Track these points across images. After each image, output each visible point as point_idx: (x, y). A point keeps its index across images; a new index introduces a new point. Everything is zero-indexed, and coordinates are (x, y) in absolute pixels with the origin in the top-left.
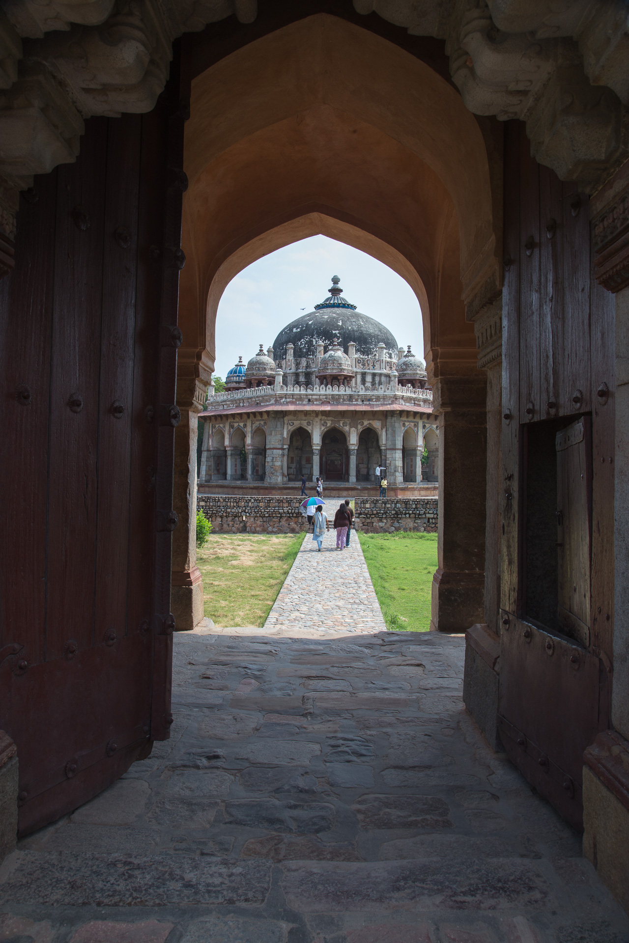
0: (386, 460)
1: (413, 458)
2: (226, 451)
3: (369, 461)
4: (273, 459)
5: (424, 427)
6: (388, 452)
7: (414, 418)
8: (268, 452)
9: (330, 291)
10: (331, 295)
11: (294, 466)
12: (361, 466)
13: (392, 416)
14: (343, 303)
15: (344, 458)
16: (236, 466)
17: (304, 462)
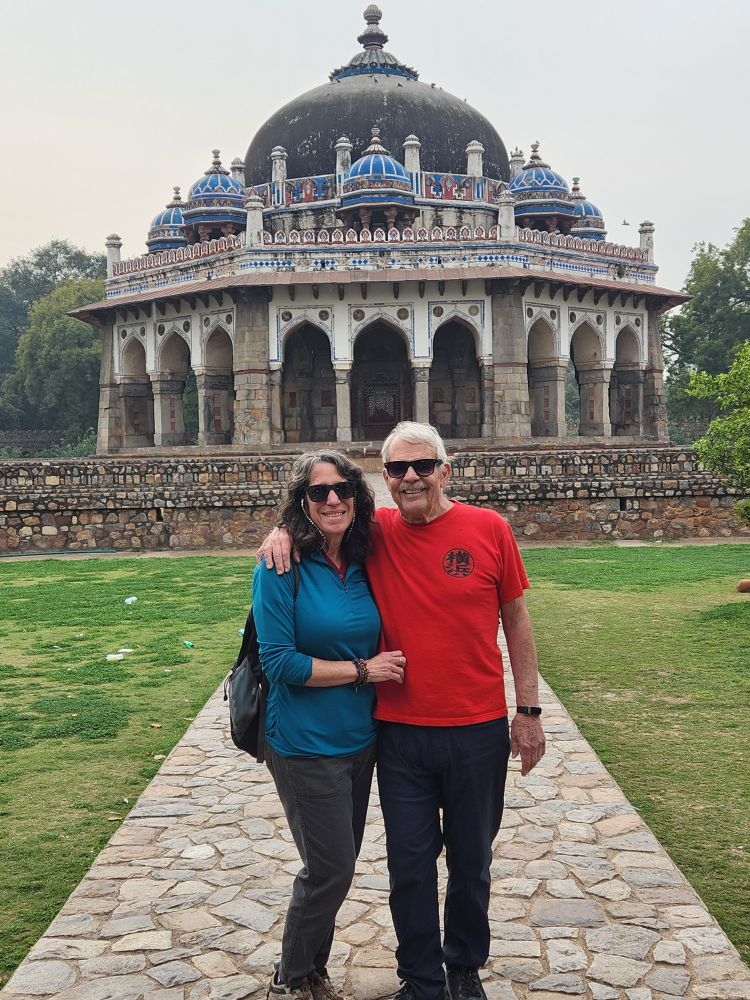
0: (493, 389)
1: (550, 384)
2: (149, 385)
3: (454, 394)
4: (249, 395)
5: (572, 317)
6: (497, 370)
7: (552, 297)
8: (239, 380)
9: (361, 40)
10: (364, 50)
11: (296, 411)
12: (438, 406)
13: (504, 293)
14: (390, 63)
15: (402, 392)
16: (172, 416)
17: (317, 403)
